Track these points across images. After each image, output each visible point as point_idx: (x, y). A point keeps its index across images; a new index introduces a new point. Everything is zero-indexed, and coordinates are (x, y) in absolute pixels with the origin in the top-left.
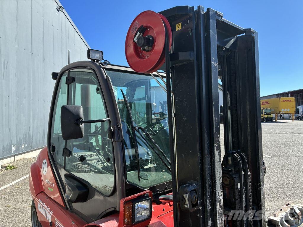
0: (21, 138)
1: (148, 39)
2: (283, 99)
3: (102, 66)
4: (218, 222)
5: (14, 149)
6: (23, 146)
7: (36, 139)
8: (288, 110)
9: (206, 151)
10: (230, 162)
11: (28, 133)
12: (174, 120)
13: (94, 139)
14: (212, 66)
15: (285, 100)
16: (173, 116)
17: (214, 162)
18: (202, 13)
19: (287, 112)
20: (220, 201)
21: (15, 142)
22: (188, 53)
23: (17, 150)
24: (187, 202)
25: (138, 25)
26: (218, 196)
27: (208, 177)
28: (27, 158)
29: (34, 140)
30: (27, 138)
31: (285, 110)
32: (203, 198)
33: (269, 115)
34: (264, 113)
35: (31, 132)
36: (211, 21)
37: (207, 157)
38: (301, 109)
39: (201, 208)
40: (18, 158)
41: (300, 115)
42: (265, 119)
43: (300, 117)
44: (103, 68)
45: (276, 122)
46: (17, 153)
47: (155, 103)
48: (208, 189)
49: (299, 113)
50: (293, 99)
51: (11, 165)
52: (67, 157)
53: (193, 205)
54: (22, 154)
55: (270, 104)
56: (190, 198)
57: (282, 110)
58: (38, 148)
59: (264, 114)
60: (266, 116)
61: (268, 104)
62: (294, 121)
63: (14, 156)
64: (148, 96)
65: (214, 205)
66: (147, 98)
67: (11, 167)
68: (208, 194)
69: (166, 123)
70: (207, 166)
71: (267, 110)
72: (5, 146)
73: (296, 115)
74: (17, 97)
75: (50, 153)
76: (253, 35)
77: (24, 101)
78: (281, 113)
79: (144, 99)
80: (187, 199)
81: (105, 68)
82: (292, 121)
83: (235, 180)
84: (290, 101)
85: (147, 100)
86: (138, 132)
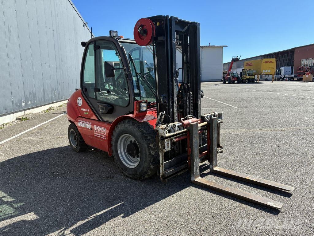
0: (28, 96)
1: (145, 31)
2: (265, 60)
3: (119, 40)
4: (175, 110)
5: (24, 104)
6: (30, 103)
7: (38, 97)
8: (269, 71)
9: (170, 81)
10: (182, 88)
11: (33, 91)
12: (156, 68)
13: (107, 85)
14: (173, 43)
15: (267, 62)
16: (156, 66)
17: (173, 86)
18: (168, 18)
19: (268, 73)
20: (176, 102)
21: (23, 98)
22: (162, 37)
23: (26, 105)
24: (162, 101)
25: (140, 24)
26: (175, 100)
27: (170, 91)
28: (34, 113)
29: (37, 97)
30: (32, 96)
31: (266, 71)
32: (168, 100)
33: (251, 77)
34: (247, 74)
35: (34, 90)
36: (172, 22)
37: (170, 83)
38: (283, 70)
39: (167, 104)
40: (27, 112)
41: (282, 77)
42: (247, 80)
43: (281, 78)
44: (119, 41)
45: (257, 83)
46: (26, 108)
47: (146, 61)
48: (170, 97)
49: (280, 74)
50: (274, 60)
51: (24, 117)
52: (97, 93)
53: (165, 102)
54: (29, 109)
55: (253, 65)
56: (163, 99)
57: (264, 71)
58: (41, 105)
59: (247, 76)
60: (248, 77)
61: (252, 65)
62: (273, 82)
63: (24, 110)
64: (141, 57)
65: (173, 103)
66: (140, 58)
67: (24, 118)
68: (171, 99)
69: (153, 73)
70: (170, 87)
71: (249, 71)
72: (17, 102)
73: (278, 76)
74: (21, 59)
75: (84, 92)
76: (196, 25)
77: (26, 63)
78: (262, 74)
79: (138, 59)
80: (161, 99)
81: (120, 41)
82: (272, 82)
83: (184, 95)
84: (272, 62)
85: (140, 60)
86: (139, 75)
